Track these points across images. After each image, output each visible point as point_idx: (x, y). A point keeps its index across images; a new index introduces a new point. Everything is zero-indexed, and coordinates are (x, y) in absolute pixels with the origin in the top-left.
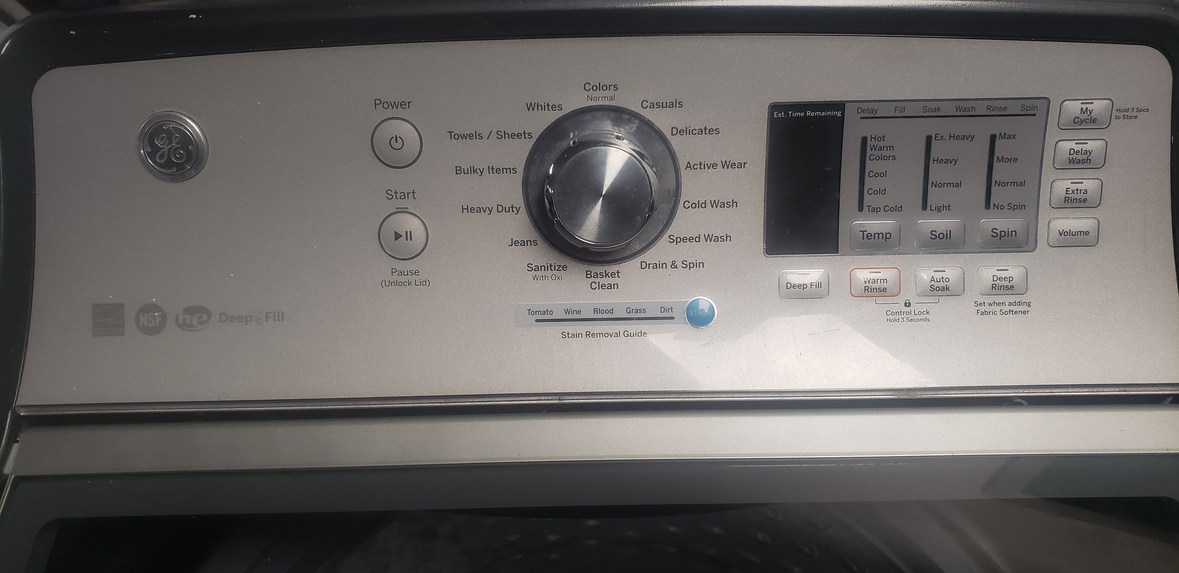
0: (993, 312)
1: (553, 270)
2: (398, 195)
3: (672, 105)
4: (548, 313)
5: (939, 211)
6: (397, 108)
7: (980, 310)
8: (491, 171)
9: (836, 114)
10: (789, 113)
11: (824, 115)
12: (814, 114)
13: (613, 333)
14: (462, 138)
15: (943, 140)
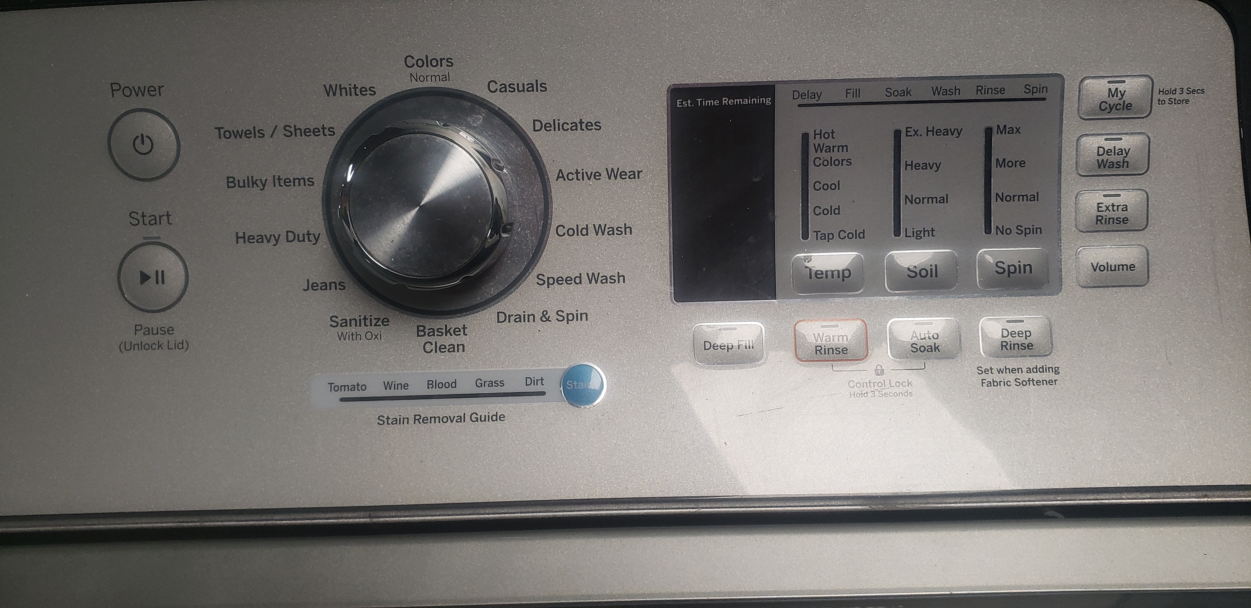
0: (1004, 382)
1: (367, 326)
2: (147, 220)
3: (531, 88)
4: (360, 388)
5: (918, 238)
6: (143, 95)
7: (985, 380)
8: (277, 181)
9: (764, 102)
10: (698, 101)
11: (747, 103)
12: (733, 102)
13: (454, 417)
14: (236, 137)
15: (918, 135)
